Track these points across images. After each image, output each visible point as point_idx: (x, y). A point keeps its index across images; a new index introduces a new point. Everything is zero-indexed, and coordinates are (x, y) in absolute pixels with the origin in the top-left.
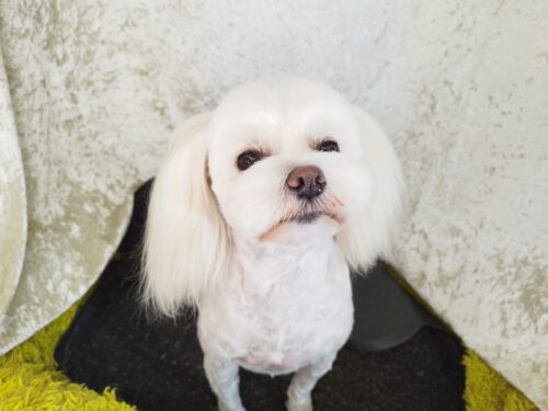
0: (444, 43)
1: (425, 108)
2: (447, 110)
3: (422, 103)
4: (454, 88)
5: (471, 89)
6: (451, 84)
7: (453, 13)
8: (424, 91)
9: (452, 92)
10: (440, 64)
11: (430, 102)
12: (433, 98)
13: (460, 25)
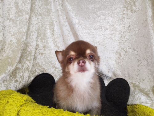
0: (119, 40)
2: (124, 55)
4: (124, 49)
5: (129, 48)
6: (123, 49)
7: (119, 34)
8: (117, 52)
9: (124, 51)
10: (119, 45)
12: (120, 53)
13: (122, 36)
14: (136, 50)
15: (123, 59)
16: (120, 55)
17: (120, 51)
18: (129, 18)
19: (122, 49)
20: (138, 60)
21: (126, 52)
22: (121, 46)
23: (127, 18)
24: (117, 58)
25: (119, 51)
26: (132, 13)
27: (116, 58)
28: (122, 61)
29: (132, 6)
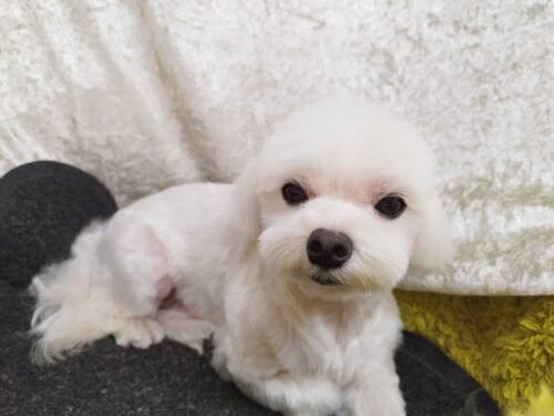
14: (465, 28)
15: (401, 80)
16: (389, 64)
17: (390, 42)
19: (398, 32)
20: (476, 71)
21: (418, 43)
22: (394, 20)
24: (375, 77)
25: (383, 44)
27: (371, 80)
28: (398, 92)
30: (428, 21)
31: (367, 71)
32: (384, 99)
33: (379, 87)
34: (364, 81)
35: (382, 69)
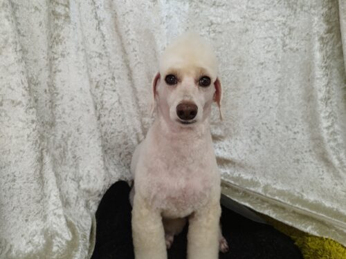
1: (255, 137)
2: (267, 136)
3: (253, 135)
6: (266, 124)
7: (259, 94)
8: (253, 129)
9: (267, 127)
10: (258, 116)
11: (257, 134)
12: (258, 132)
13: (263, 98)
15: (264, 144)
16: (259, 136)
17: (260, 127)
18: (279, 62)
19: (263, 124)
21: (271, 131)
22: (261, 119)
23: (275, 62)
25: (257, 128)
26: (285, 51)
27: (251, 141)
28: (263, 148)
29: (284, 35)
30: (275, 123)
31: (250, 137)
32: (256, 150)
33: (255, 144)
34: (249, 140)
35: (256, 137)
